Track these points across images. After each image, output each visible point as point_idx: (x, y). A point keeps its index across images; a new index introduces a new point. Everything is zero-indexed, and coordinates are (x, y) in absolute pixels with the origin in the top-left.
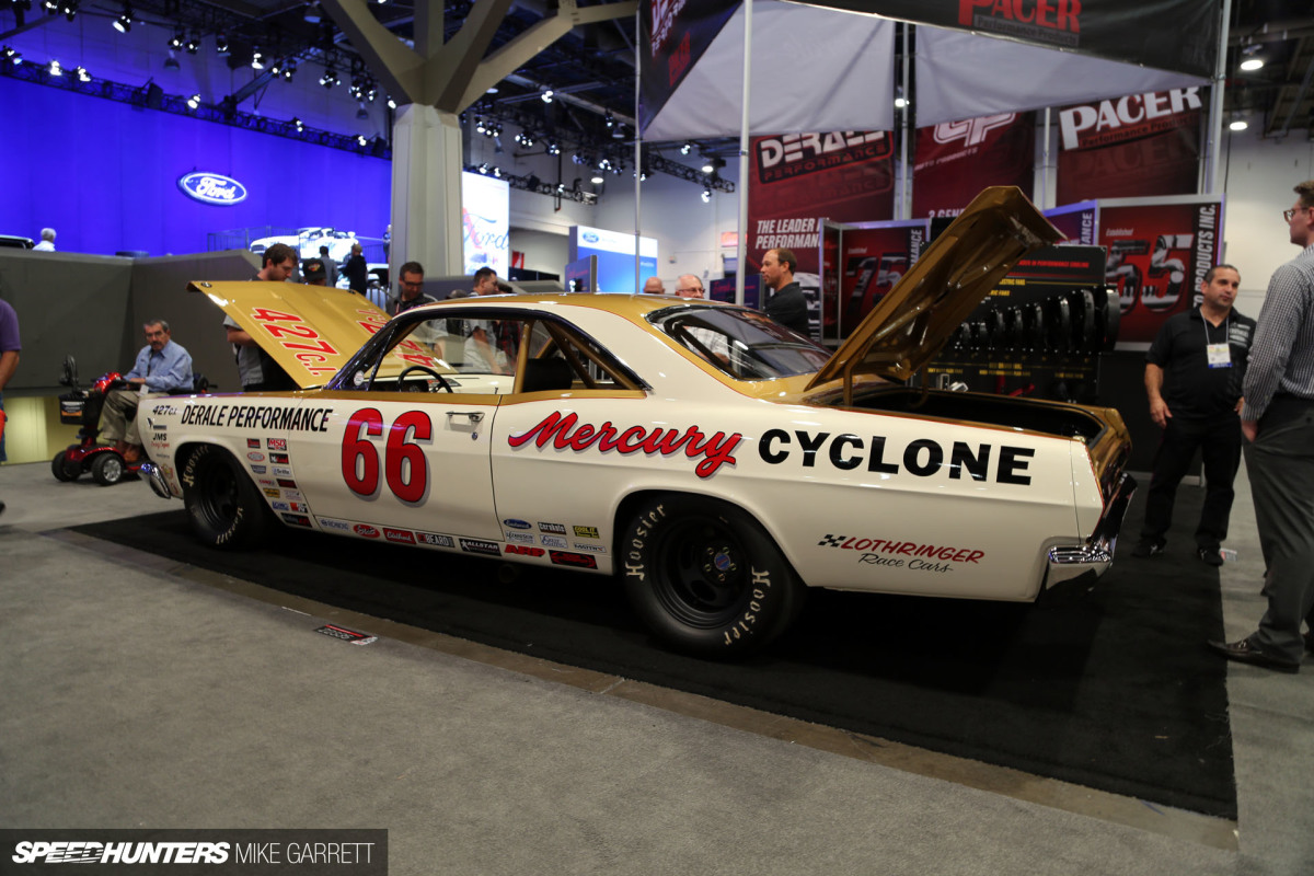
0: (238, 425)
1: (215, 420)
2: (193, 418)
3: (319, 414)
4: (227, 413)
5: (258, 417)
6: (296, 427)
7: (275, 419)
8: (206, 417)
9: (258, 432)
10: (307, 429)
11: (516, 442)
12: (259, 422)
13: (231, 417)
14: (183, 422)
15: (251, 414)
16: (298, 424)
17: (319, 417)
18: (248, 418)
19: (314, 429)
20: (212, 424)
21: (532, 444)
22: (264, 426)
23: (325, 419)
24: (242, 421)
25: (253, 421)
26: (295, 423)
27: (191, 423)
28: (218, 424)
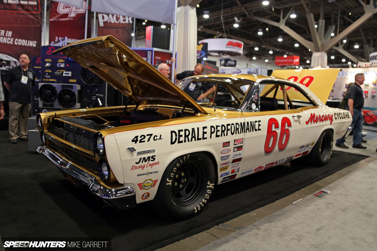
0: (217, 136)
1: (201, 136)
2: (182, 139)
3: (256, 123)
4: (208, 130)
5: (229, 130)
6: (248, 131)
7: (237, 129)
8: (193, 135)
9: (230, 138)
10: (253, 131)
11: (307, 123)
12: (229, 132)
13: (212, 133)
14: (172, 143)
15: (223, 129)
16: (249, 129)
17: (257, 124)
18: (223, 131)
19: (256, 130)
20: (199, 139)
21: (310, 122)
22: (232, 134)
23: (259, 125)
24: (219, 133)
25: (225, 132)
26: (247, 129)
27: (179, 142)
28: (204, 138)
